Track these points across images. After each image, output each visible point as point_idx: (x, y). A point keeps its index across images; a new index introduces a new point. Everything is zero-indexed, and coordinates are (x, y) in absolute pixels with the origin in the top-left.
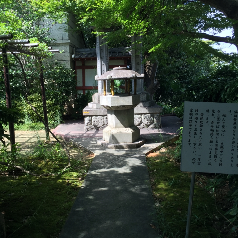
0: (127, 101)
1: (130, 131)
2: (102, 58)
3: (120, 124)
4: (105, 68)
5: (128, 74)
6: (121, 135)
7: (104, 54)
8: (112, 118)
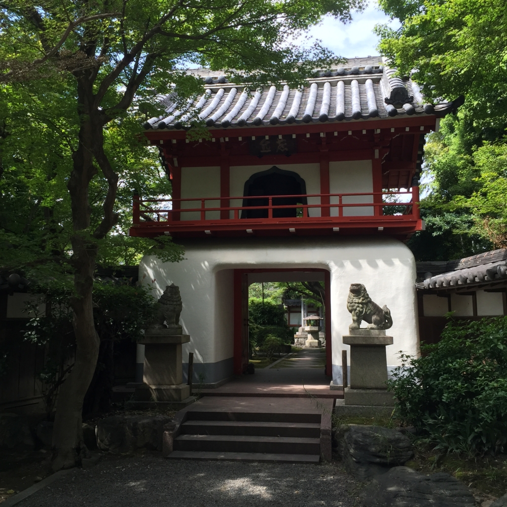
0: (316, 329)
1: (317, 341)
2: (304, 309)
3: (313, 338)
4: (306, 314)
5: (316, 318)
6: (313, 342)
7: (306, 307)
8: (310, 336)
